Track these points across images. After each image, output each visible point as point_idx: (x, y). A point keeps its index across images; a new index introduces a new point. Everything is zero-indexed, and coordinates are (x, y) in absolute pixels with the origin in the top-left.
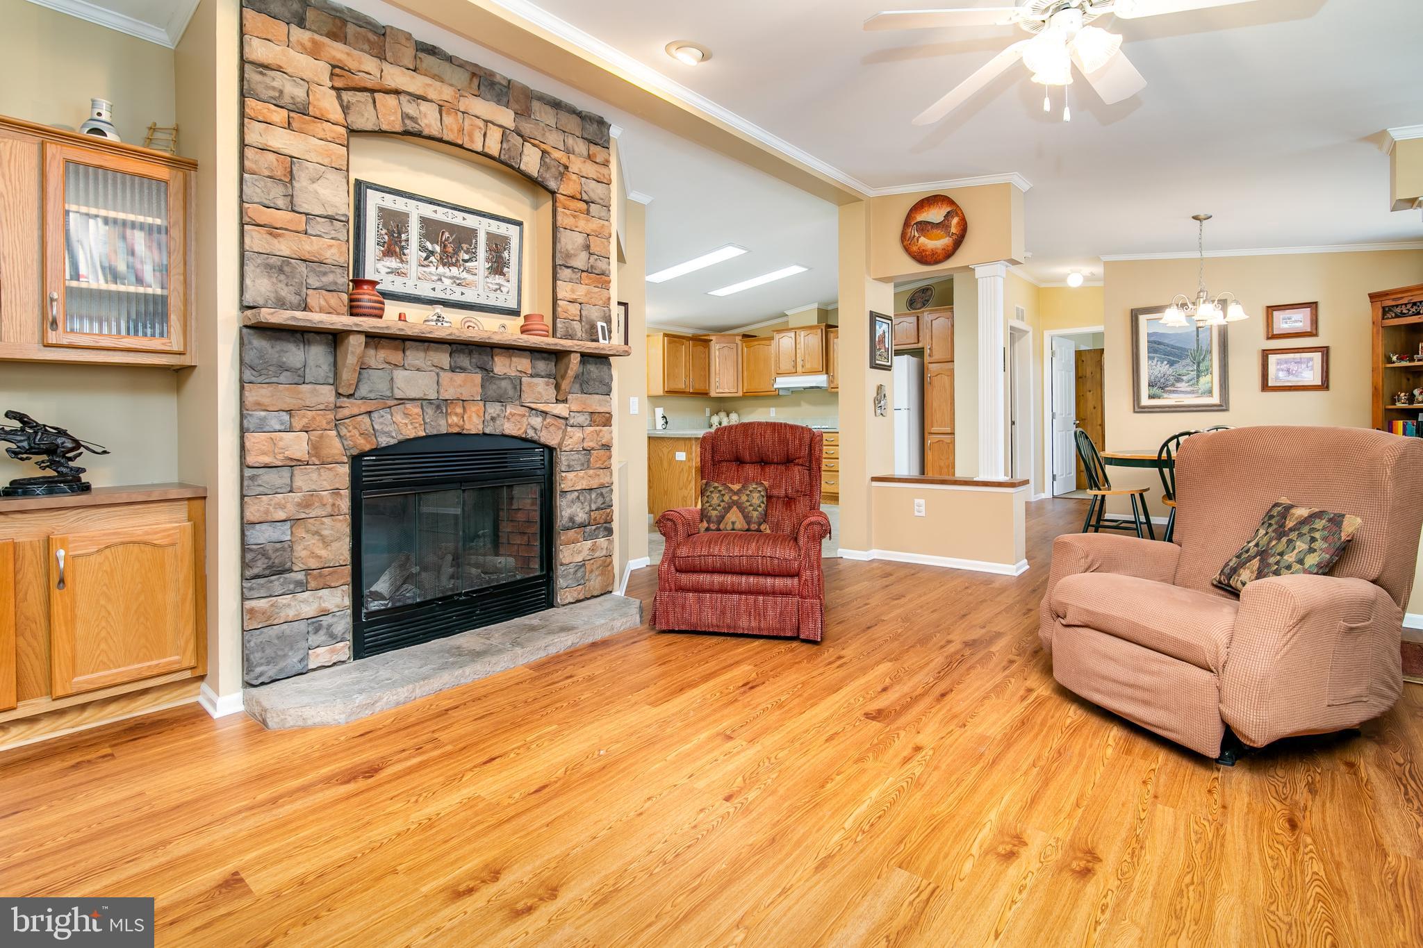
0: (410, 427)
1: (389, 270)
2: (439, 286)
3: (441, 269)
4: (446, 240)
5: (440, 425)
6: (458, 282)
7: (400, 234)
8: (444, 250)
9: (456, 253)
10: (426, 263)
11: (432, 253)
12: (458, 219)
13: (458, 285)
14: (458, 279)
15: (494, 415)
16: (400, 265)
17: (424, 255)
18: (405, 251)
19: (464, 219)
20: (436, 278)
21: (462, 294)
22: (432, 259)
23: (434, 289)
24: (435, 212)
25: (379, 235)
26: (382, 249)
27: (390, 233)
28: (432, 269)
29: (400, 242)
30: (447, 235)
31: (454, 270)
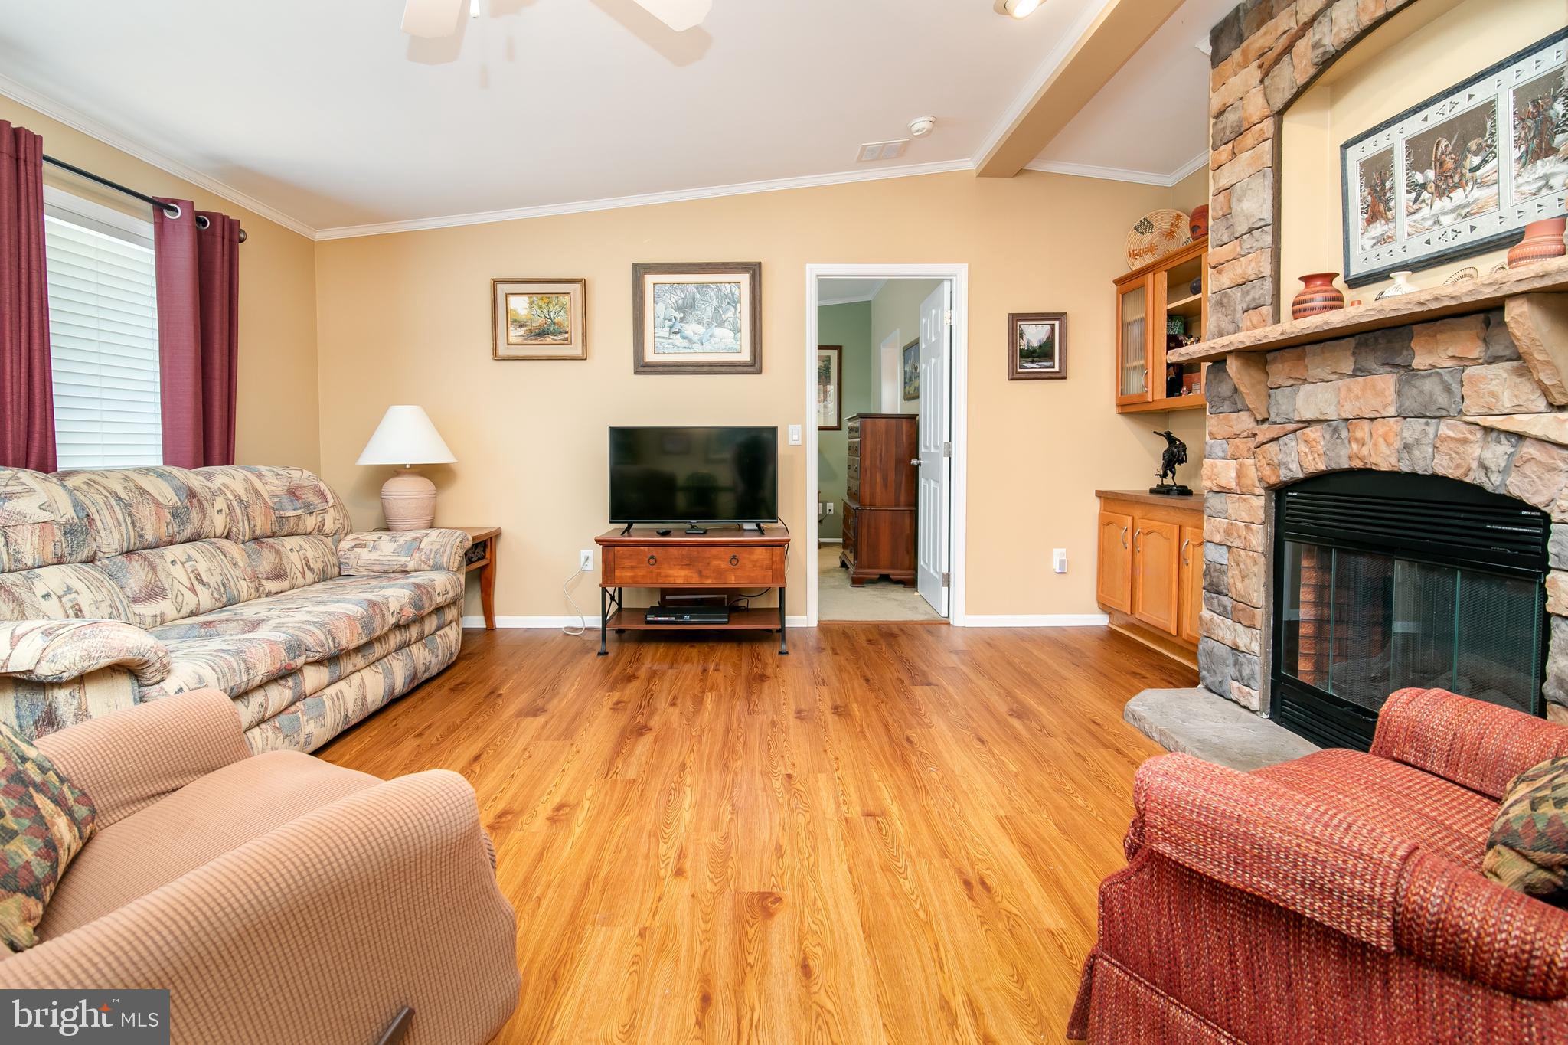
0: (1310, 457)
1: (1374, 241)
2: (1435, 235)
3: (1438, 204)
4: (1442, 154)
5: (1340, 456)
6: (1464, 212)
7: (1383, 184)
8: (1442, 174)
9: (1459, 164)
10: (1416, 206)
11: (1423, 186)
12: (1462, 103)
13: (1466, 216)
14: (1464, 206)
15: (1410, 441)
16: (1386, 227)
17: (1413, 195)
18: (1391, 204)
19: (1470, 96)
20: (1430, 223)
21: (1473, 228)
22: (1425, 195)
23: (1428, 242)
24: (1426, 119)
25: (1363, 200)
26: (1366, 216)
27: (1374, 191)
28: (1426, 211)
29: (1385, 195)
30: (1444, 143)
31: (1458, 195)
